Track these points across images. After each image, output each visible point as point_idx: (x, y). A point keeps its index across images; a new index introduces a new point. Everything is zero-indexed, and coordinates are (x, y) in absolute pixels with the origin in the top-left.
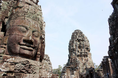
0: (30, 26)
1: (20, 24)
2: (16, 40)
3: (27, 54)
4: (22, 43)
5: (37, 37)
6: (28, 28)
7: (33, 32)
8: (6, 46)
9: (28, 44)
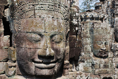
0: (45, 29)
1: (29, 30)
2: (27, 56)
3: (47, 75)
4: (37, 60)
5: (59, 42)
6: (43, 34)
7: (52, 37)
8: (16, 64)
9: (45, 61)
